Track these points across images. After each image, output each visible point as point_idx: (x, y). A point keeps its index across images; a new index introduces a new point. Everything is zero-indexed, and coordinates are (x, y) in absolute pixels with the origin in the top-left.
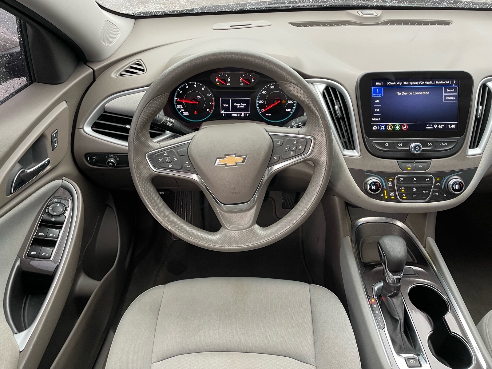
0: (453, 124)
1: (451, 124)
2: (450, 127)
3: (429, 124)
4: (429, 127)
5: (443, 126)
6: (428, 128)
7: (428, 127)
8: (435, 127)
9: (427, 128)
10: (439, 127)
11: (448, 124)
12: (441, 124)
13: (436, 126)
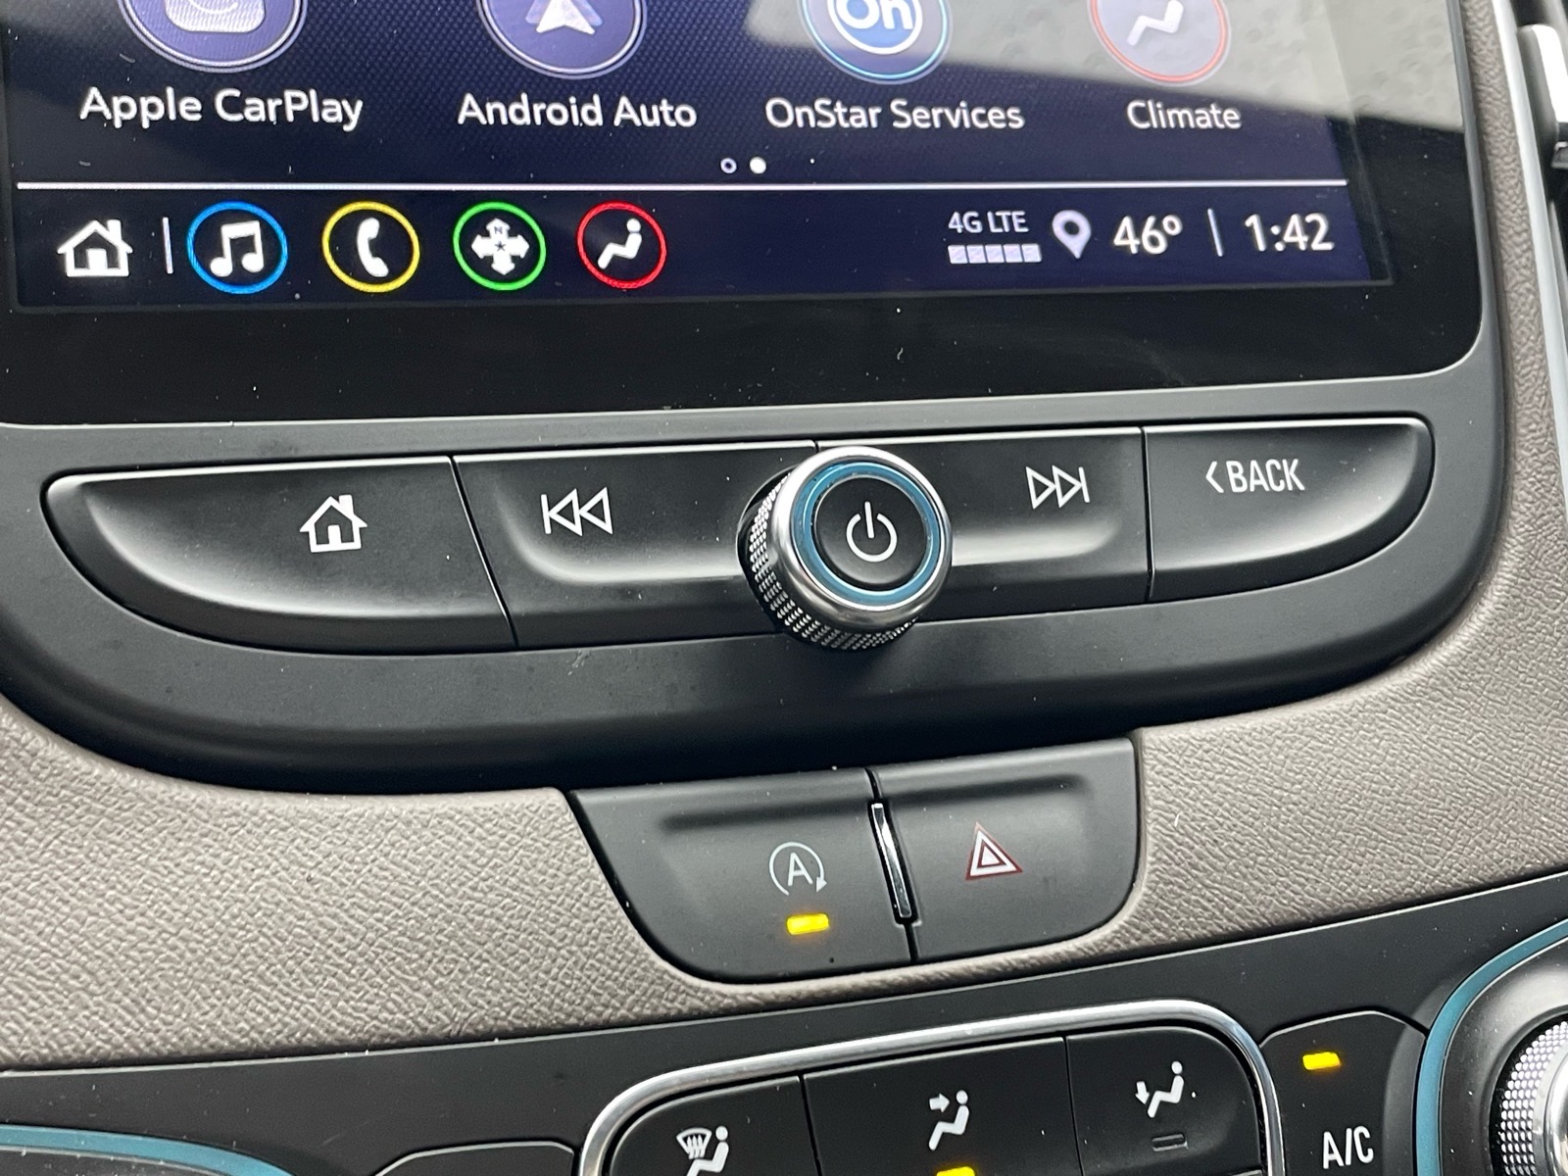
0: (1304, 203)
1: (1275, 210)
2: (1271, 240)
3: (984, 203)
4: (985, 238)
5: (1173, 225)
6: (976, 254)
7: (966, 239)
8: (1076, 245)
9: (957, 254)
10: (1125, 236)
11: (1234, 207)
12: (1142, 207)
13: (1073, 233)
